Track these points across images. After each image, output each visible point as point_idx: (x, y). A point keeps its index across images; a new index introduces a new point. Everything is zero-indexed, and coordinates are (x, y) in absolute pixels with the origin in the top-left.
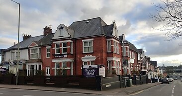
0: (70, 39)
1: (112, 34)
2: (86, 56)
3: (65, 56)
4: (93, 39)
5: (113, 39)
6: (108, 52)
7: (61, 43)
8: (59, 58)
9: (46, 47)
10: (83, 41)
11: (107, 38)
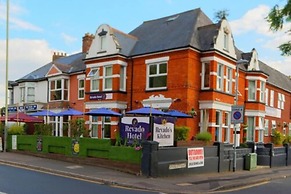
0: (120, 59)
1: (213, 45)
2: (152, 98)
3: (109, 96)
4: (167, 58)
5: (215, 58)
6: (203, 88)
7: (101, 68)
8: (96, 99)
9: (78, 77)
10: (147, 61)
11: (201, 55)
